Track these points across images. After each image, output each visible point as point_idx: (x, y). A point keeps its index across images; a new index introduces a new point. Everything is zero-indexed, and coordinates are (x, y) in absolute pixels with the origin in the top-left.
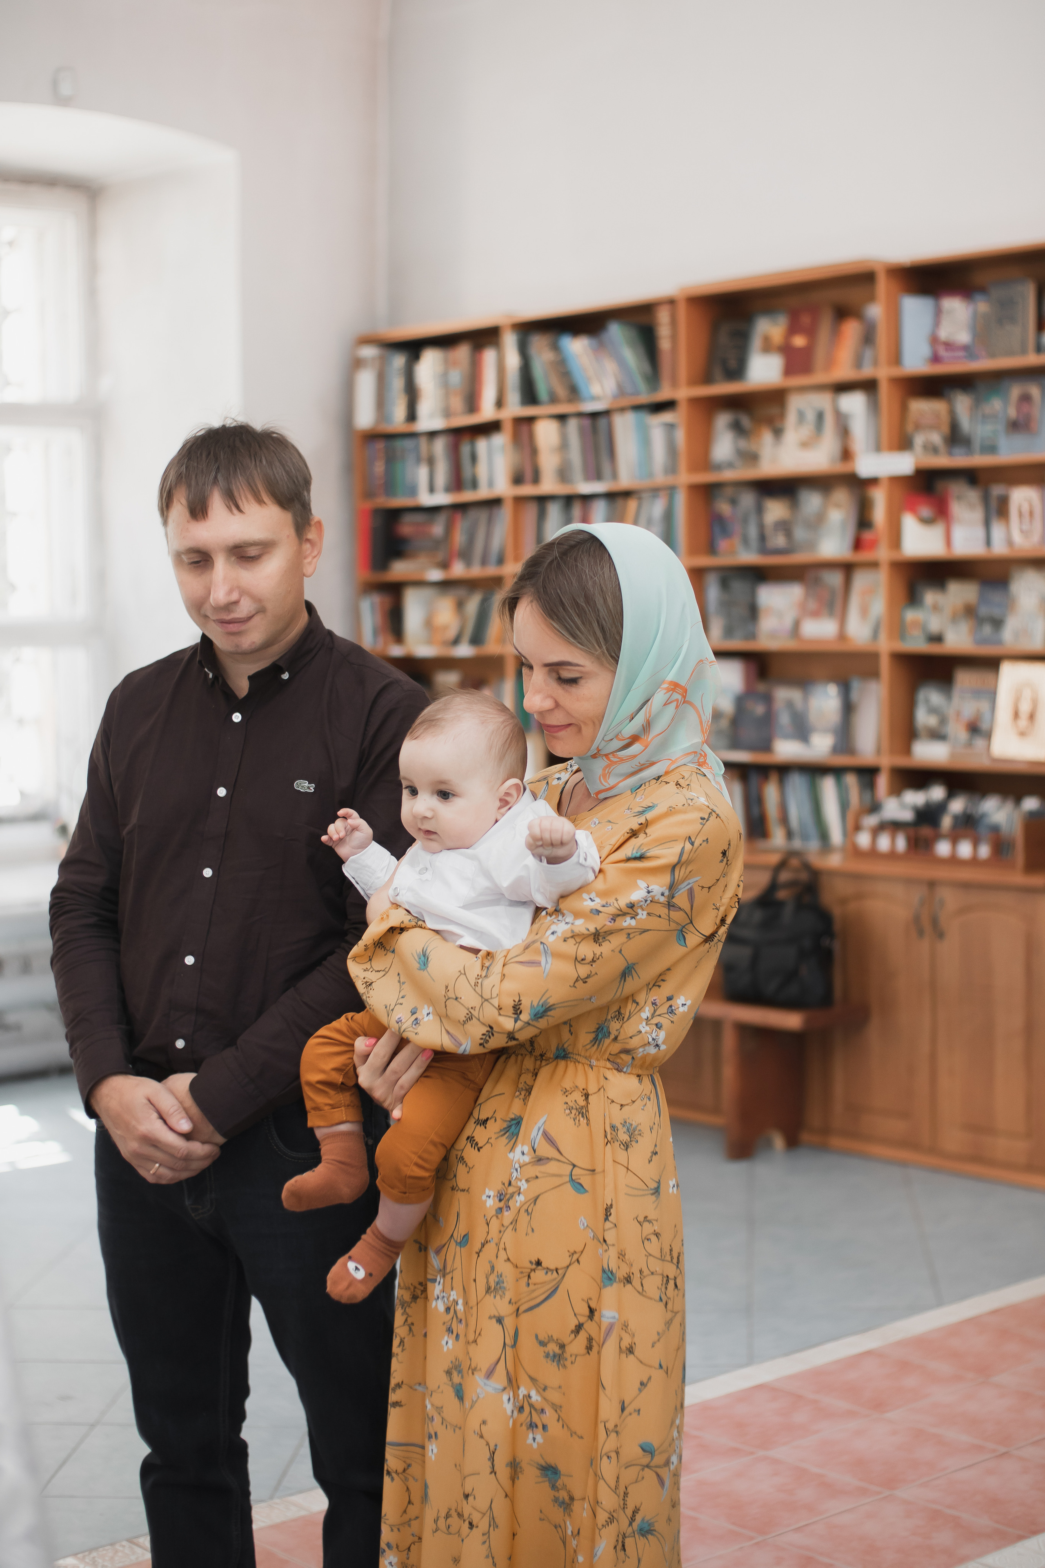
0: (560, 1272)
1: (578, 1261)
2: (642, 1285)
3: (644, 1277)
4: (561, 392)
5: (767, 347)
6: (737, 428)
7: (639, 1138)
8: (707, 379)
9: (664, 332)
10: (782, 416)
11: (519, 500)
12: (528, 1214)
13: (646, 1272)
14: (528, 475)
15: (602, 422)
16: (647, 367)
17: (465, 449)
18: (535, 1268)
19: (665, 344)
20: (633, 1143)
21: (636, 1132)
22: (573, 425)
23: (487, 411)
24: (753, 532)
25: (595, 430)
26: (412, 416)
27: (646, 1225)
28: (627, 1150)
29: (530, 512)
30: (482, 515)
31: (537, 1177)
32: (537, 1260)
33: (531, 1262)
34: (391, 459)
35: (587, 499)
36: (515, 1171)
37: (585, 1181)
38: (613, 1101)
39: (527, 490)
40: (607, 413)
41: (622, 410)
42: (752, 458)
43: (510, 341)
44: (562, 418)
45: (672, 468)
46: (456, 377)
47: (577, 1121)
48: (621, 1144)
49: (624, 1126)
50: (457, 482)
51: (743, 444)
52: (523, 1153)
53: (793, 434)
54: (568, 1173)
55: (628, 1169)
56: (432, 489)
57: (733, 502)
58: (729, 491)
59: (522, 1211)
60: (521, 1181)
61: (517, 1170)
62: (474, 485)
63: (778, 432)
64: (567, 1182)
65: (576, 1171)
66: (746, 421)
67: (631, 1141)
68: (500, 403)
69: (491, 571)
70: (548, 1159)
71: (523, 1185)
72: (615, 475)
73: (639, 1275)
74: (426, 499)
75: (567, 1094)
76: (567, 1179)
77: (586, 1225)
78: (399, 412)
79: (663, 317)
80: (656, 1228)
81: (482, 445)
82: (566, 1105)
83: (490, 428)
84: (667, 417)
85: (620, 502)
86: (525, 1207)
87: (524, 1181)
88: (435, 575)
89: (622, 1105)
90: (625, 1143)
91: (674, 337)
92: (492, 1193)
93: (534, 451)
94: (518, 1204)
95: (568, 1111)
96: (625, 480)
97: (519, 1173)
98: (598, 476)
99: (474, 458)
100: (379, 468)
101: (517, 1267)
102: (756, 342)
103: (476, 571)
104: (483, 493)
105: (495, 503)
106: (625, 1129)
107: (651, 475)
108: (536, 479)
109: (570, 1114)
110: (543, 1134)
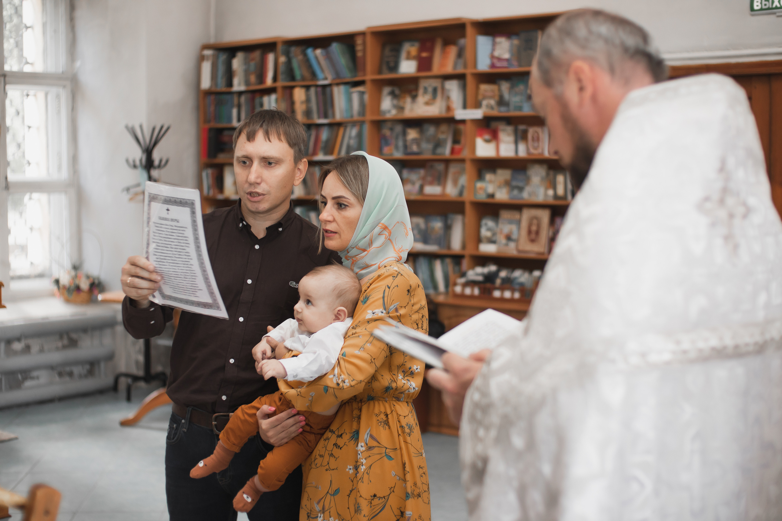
0: (386, 498)
1: (393, 491)
3: (422, 493)
4: (307, 76)
5: (409, 57)
7: (414, 430)
8: (380, 71)
9: (359, 48)
10: (416, 90)
12: (368, 475)
13: (422, 491)
15: (327, 89)
16: (351, 65)
18: (373, 499)
21: (411, 429)
22: (313, 90)
24: (401, 143)
25: (323, 93)
27: (420, 471)
28: (410, 436)
31: (370, 456)
32: (374, 494)
33: (371, 496)
37: (392, 455)
38: (399, 416)
40: (329, 85)
41: (337, 84)
44: (307, 88)
45: (362, 112)
47: (384, 427)
48: (407, 434)
52: (362, 447)
53: (422, 97)
54: (384, 452)
55: (410, 445)
57: (391, 129)
58: (389, 124)
59: (365, 473)
60: (363, 459)
61: (359, 454)
63: (414, 98)
64: (384, 456)
65: (387, 450)
67: (411, 432)
70: (374, 447)
71: (364, 461)
72: (333, 116)
75: (377, 416)
76: (384, 454)
77: (395, 474)
79: (359, 41)
80: (424, 472)
82: (378, 421)
84: (361, 89)
85: (335, 128)
86: (366, 471)
87: (364, 459)
89: (404, 416)
90: (409, 433)
92: (351, 467)
93: (293, 105)
94: (363, 470)
95: (379, 424)
96: (339, 117)
97: (361, 456)
98: (325, 116)
101: (366, 499)
102: (403, 54)
106: (407, 427)
107: (352, 115)
109: (380, 425)
110: (370, 436)
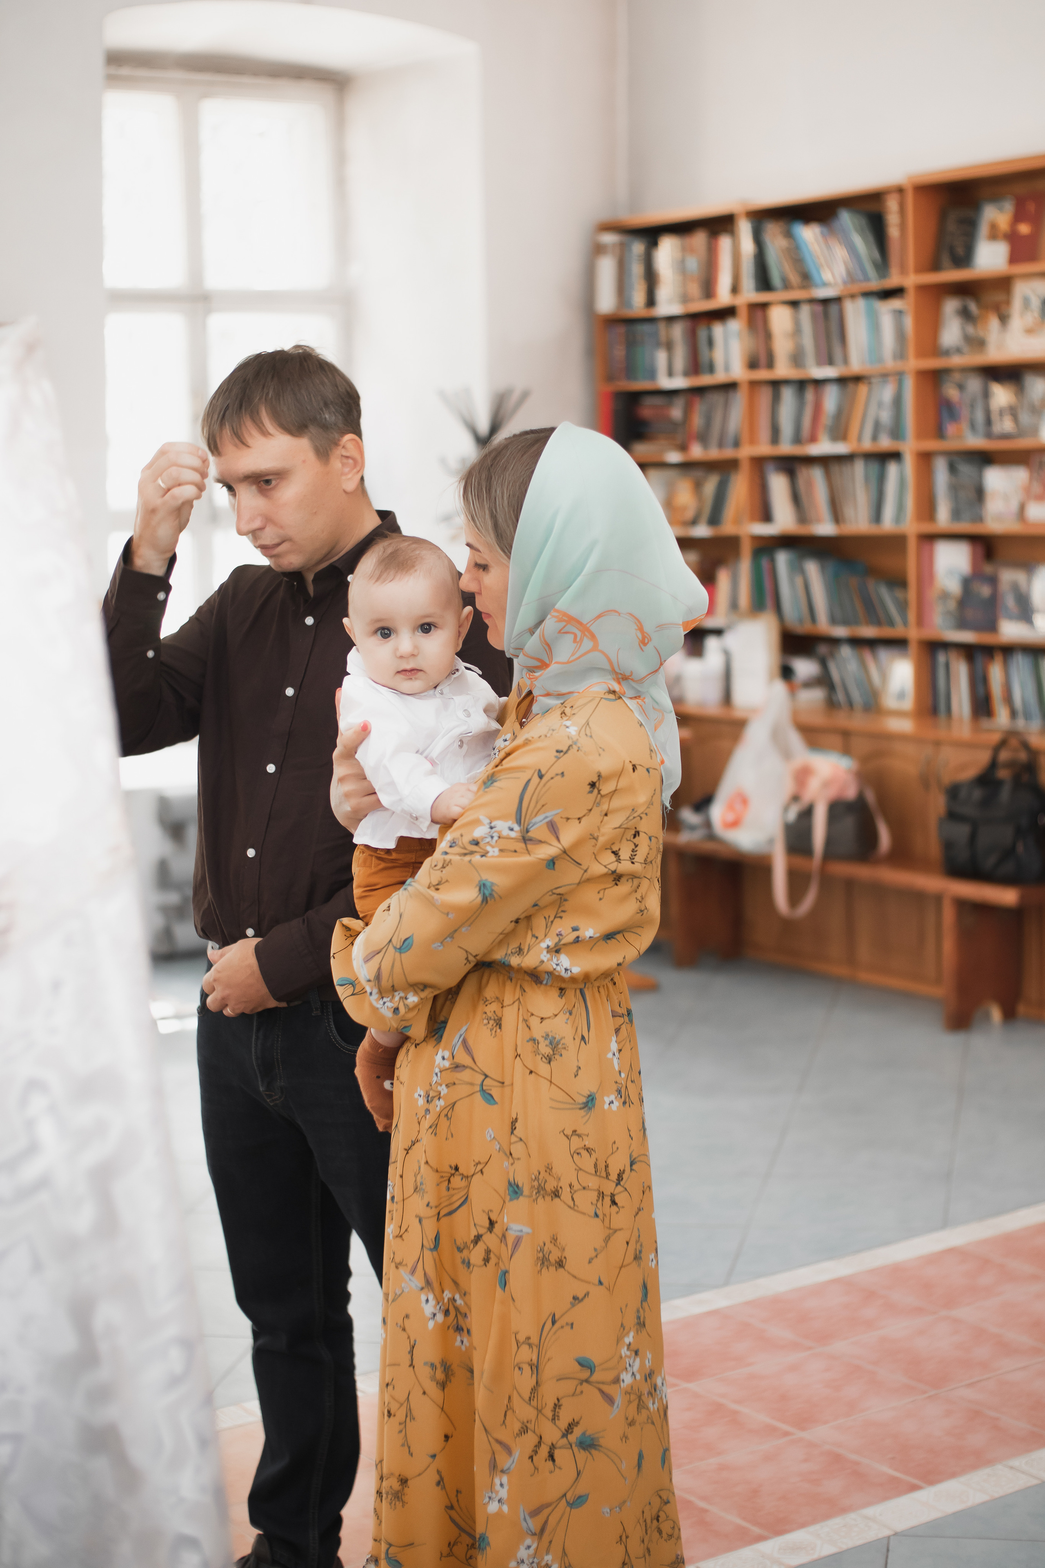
1: (481, 1171)
2: (573, 1199)
3: (575, 1191)
4: (794, 278)
5: (994, 235)
6: (965, 314)
7: (563, 1052)
8: (935, 266)
9: (893, 219)
10: (1008, 302)
11: (754, 384)
12: (448, 1119)
13: (576, 1186)
14: (763, 359)
15: (833, 309)
16: (877, 255)
17: (702, 334)
18: (454, 1174)
19: (893, 231)
20: (557, 1057)
21: (560, 1046)
22: (805, 311)
23: (723, 297)
24: (980, 416)
25: (826, 315)
26: (651, 301)
27: (575, 1139)
28: (549, 1062)
29: (765, 396)
30: (717, 398)
31: (455, 1084)
32: (455, 1165)
33: (451, 1167)
34: (631, 343)
35: (819, 383)
36: (435, 1076)
37: (495, 1092)
38: (532, 1015)
39: (763, 374)
40: (838, 300)
41: (853, 296)
42: (979, 344)
43: (745, 229)
44: (794, 304)
45: (901, 354)
46: (693, 264)
47: (492, 1030)
48: (543, 1058)
49: (546, 1039)
50: (696, 366)
51: (970, 330)
52: (443, 1058)
53: (1018, 320)
54: (479, 1082)
55: (551, 1082)
56: (670, 373)
57: (961, 387)
58: (957, 376)
59: (444, 1115)
60: (441, 1085)
61: (437, 1074)
62: (711, 369)
63: (1004, 319)
64: (477, 1092)
65: (488, 1082)
66: (973, 307)
67: (554, 1054)
68: (735, 289)
69: (728, 453)
70: (464, 1066)
71: (443, 1090)
72: (846, 360)
73: (569, 1189)
74: (666, 383)
75: (487, 1003)
76: (478, 1088)
77: (492, 1136)
78: (638, 298)
79: (892, 205)
80: (587, 1143)
81: (718, 330)
82: (485, 1015)
83: (725, 314)
84: (895, 303)
85: (851, 386)
86: (445, 1112)
87: (444, 1086)
88: (674, 457)
89: (542, 1018)
90: (547, 1056)
91: (903, 226)
92: (422, 1093)
93: (768, 336)
94: (438, 1109)
95: (485, 1021)
96: (856, 364)
97: (439, 1078)
98: (830, 361)
99: (710, 343)
100: (619, 352)
101: (437, 1171)
102: (984, 229)
103: (714, 454)
104: (720, 377)
105: (730, 387)
106: (547, 1042)
107: (880, 360)
108: (770, 364)
109: (486, 1025)
110: (462, 1041)
